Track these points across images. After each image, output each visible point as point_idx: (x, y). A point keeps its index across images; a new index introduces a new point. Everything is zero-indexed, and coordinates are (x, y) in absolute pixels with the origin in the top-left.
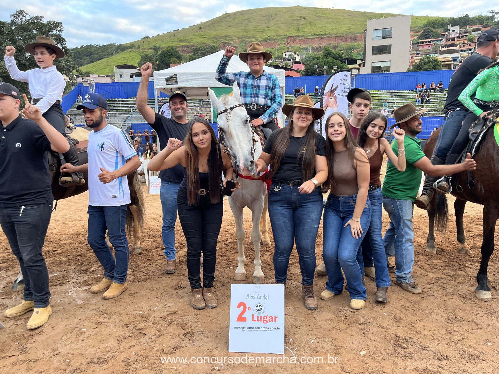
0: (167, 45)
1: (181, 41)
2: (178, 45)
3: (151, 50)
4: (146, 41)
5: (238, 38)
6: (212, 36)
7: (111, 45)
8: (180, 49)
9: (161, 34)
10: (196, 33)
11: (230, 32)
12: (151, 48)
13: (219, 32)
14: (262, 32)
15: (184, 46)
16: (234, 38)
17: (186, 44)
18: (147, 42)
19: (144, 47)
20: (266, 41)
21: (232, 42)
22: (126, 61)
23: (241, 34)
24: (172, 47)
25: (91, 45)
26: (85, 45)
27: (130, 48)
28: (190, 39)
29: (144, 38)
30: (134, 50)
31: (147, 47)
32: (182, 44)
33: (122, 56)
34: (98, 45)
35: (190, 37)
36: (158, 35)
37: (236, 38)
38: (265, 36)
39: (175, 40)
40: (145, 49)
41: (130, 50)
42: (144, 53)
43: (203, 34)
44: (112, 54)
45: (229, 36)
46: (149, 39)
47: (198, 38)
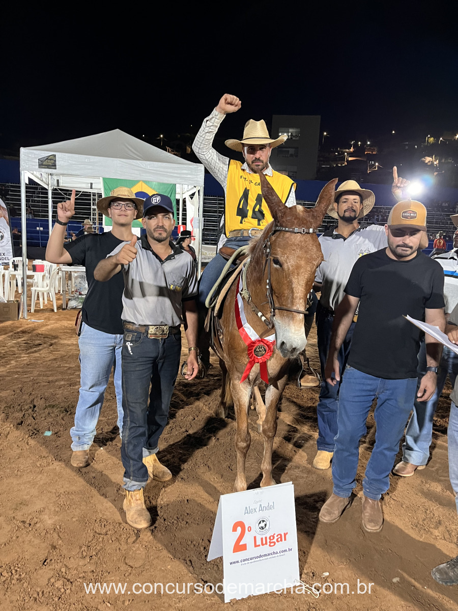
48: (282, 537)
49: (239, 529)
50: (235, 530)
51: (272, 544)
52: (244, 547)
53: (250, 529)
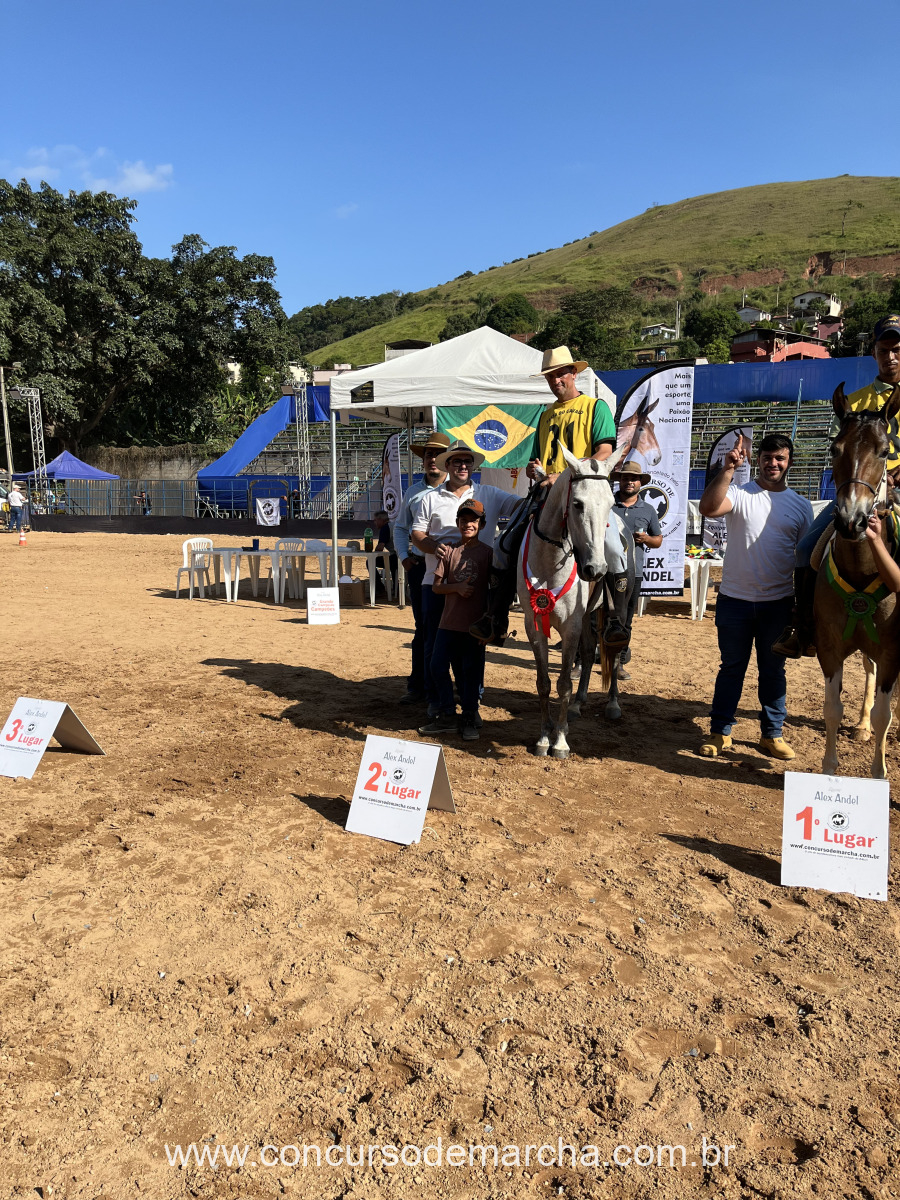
0: (509, 290)
1: (543, 280)
2: (534, 290)
3: (472, 304)
4: (466, 284)
5: (680, 264)
6: (617, 264)
7: (390, 296)
8: (540, 297)
9: (499, 264)
10: (580, 260)
11: (661, 252)
12: (472, 300)
13: (634, 252)
14: (745, 246)
15: (548, 291)
16: (670, 266)
17: (555, 285)
18: (467, 287)
19: (458, 299)
20: (752, 268)
21: (665, 276)
22: (416, 330)
23: (688, 257)
24: (516, 297)
25: (347, 298)
26: (335, 300)
27: (429, 300)
28: (563, 274)
29: (462, 277)
30: (436, 305)
31: (465, 298)
32: (544, 286)
33: (410, 321)
34: (362, 298)
35: (565, 269)
36: (493, 268)
37: (676, 265)
38: (750, 256)
39: (531, 278)
40: (462, 301)
41: (427, 306)
42: (458, 312)
43: (595, 260)
44: (390, 316)
45: (659, 261)
46: (471, 279)
47: (583, 269)
48: (414, 794)
49: (375, 770)
50: (371, 769)
51: (402, 796)
52: (375, 788)
53: (385, 774)
